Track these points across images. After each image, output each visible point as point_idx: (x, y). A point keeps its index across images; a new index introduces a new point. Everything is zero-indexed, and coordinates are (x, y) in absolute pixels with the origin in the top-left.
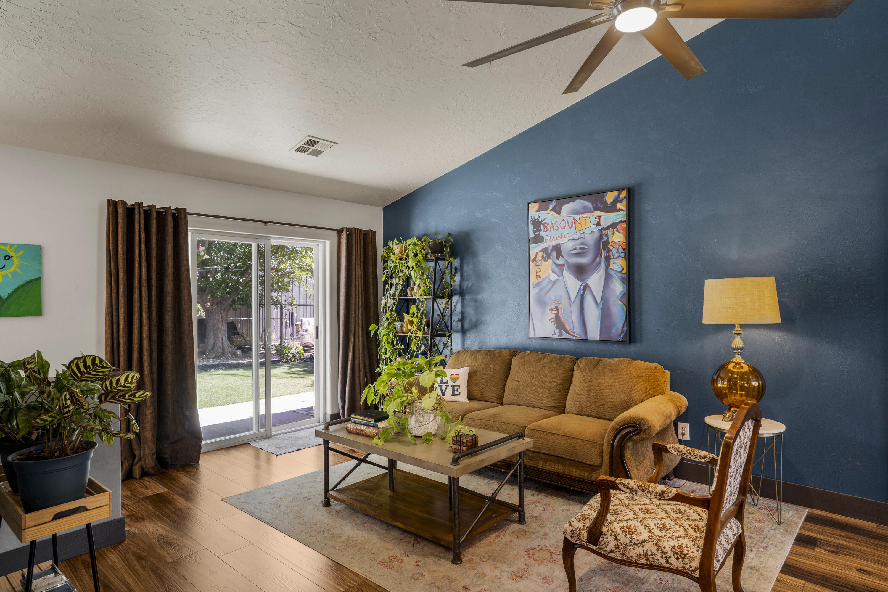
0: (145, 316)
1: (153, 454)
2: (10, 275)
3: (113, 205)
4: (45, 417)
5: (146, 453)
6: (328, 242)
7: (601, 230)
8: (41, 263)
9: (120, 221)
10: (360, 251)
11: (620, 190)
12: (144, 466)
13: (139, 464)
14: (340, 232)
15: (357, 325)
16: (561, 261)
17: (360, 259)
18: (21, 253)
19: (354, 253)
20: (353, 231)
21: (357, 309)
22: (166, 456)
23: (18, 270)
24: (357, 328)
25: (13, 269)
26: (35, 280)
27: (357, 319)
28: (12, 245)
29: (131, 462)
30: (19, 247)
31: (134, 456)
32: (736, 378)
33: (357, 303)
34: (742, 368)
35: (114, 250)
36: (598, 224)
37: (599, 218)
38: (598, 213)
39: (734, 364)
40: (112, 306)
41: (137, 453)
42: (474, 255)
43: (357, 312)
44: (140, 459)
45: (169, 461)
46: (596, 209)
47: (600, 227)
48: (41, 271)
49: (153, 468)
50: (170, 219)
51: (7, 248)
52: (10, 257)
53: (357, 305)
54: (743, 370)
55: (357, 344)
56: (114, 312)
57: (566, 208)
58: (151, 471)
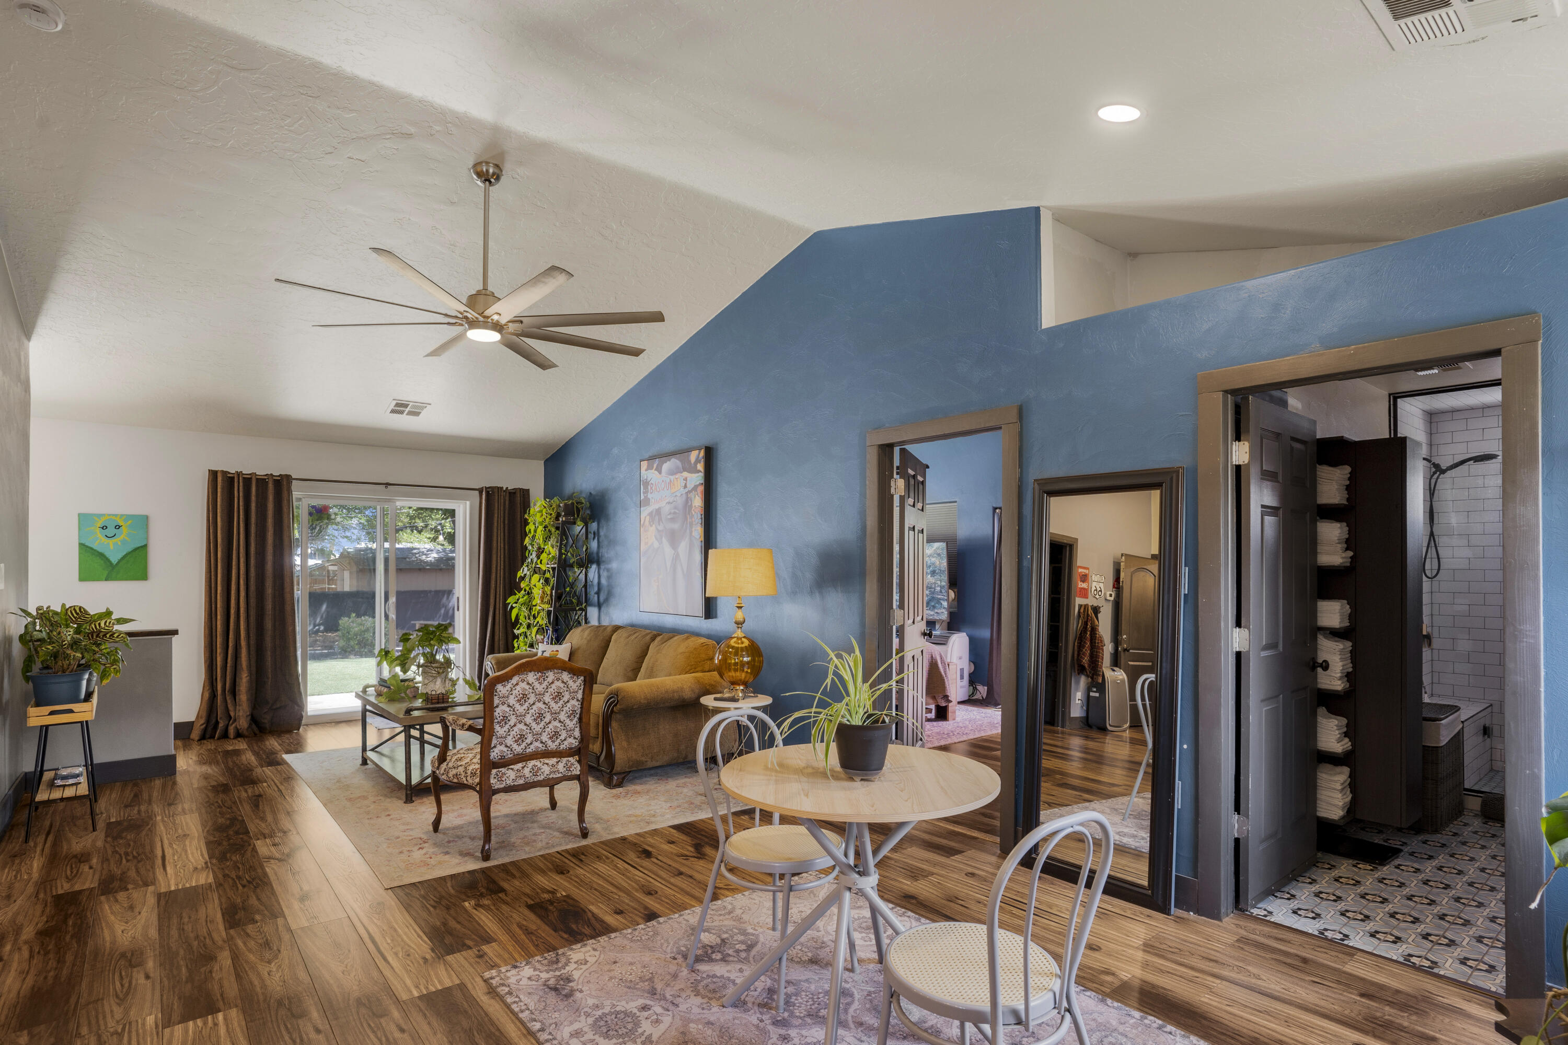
0: (242, 582)
1: (247, 716)
2: (119, 543)
3: (214, 474)
4: (49, 647)
5: (241, 714)
6: (468, 503)
7: (687, 493)
8: (147, 532)
9: (219, 490)
10: (504, 513)
11: (700, 450)
12: (239, 727)
13: (234, 725)
14: (480, 491)
15: (498, 596)
16: (660, 528)
17: (504, 523)
18: (130, 522)
19: (496, 515)
20: (496, 490)
21: (498, 579)
22: (266, 721)
23: (127, 538)
24: (498, 600)
25: (122, 537)
26: (142, 547)
27: (498, 590)
28: (122, 515)
29: (227, 722)
30: (128, 517)
31: (230, 717)
32: (730, 653)
33: (499, 572)
34: (742, 643)
35: (213, 517)
36: (685, 487)
37: (686, 479)
38: (685, 474)
39: (735, 639)
40: (211, 572)
41: (232, 714)
42: (607, 519)
43: (498, 581)
44: (235, 720)
45: (267, 726)
46: (685, 470)
47: (687, 490)
48: (147, 538)
49: (247, 729)
50: (271, 486)
51: (118, 519)
52: (120, 527)
53: (498, 575)
54: (743, 645)
55: (497, 618)
56: (213, 577)
57: (666, 466)
58: (246, 733)
